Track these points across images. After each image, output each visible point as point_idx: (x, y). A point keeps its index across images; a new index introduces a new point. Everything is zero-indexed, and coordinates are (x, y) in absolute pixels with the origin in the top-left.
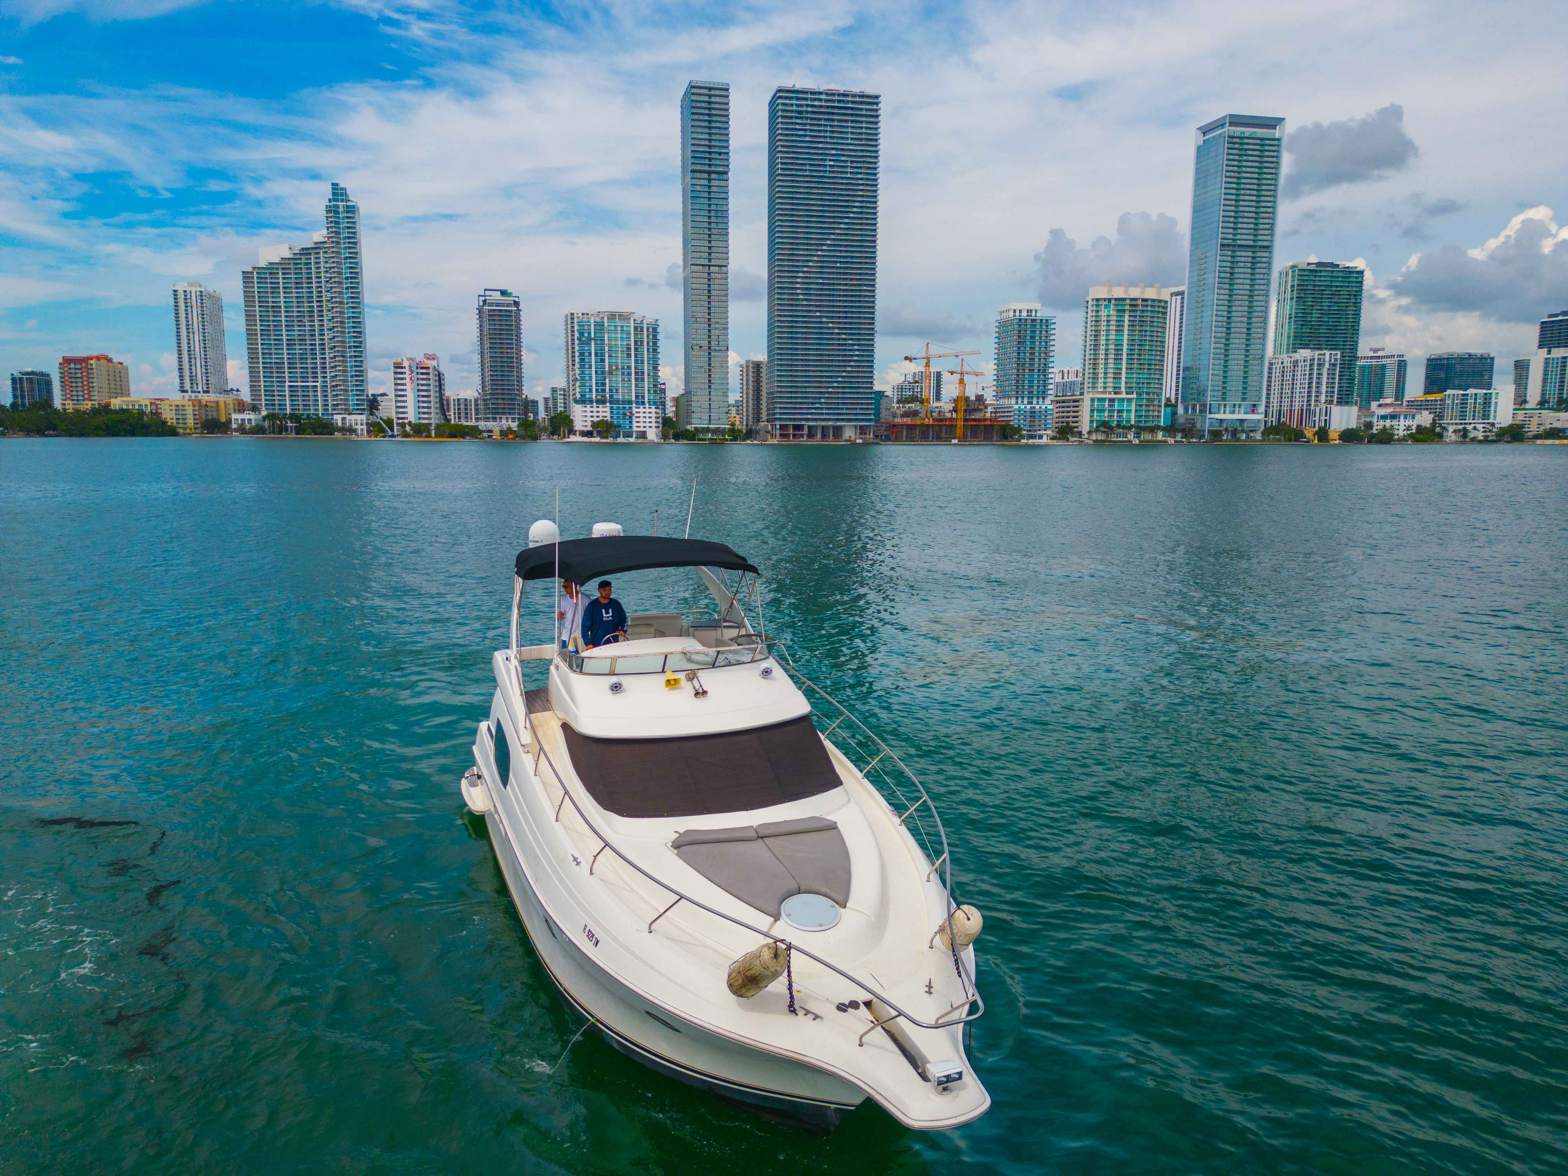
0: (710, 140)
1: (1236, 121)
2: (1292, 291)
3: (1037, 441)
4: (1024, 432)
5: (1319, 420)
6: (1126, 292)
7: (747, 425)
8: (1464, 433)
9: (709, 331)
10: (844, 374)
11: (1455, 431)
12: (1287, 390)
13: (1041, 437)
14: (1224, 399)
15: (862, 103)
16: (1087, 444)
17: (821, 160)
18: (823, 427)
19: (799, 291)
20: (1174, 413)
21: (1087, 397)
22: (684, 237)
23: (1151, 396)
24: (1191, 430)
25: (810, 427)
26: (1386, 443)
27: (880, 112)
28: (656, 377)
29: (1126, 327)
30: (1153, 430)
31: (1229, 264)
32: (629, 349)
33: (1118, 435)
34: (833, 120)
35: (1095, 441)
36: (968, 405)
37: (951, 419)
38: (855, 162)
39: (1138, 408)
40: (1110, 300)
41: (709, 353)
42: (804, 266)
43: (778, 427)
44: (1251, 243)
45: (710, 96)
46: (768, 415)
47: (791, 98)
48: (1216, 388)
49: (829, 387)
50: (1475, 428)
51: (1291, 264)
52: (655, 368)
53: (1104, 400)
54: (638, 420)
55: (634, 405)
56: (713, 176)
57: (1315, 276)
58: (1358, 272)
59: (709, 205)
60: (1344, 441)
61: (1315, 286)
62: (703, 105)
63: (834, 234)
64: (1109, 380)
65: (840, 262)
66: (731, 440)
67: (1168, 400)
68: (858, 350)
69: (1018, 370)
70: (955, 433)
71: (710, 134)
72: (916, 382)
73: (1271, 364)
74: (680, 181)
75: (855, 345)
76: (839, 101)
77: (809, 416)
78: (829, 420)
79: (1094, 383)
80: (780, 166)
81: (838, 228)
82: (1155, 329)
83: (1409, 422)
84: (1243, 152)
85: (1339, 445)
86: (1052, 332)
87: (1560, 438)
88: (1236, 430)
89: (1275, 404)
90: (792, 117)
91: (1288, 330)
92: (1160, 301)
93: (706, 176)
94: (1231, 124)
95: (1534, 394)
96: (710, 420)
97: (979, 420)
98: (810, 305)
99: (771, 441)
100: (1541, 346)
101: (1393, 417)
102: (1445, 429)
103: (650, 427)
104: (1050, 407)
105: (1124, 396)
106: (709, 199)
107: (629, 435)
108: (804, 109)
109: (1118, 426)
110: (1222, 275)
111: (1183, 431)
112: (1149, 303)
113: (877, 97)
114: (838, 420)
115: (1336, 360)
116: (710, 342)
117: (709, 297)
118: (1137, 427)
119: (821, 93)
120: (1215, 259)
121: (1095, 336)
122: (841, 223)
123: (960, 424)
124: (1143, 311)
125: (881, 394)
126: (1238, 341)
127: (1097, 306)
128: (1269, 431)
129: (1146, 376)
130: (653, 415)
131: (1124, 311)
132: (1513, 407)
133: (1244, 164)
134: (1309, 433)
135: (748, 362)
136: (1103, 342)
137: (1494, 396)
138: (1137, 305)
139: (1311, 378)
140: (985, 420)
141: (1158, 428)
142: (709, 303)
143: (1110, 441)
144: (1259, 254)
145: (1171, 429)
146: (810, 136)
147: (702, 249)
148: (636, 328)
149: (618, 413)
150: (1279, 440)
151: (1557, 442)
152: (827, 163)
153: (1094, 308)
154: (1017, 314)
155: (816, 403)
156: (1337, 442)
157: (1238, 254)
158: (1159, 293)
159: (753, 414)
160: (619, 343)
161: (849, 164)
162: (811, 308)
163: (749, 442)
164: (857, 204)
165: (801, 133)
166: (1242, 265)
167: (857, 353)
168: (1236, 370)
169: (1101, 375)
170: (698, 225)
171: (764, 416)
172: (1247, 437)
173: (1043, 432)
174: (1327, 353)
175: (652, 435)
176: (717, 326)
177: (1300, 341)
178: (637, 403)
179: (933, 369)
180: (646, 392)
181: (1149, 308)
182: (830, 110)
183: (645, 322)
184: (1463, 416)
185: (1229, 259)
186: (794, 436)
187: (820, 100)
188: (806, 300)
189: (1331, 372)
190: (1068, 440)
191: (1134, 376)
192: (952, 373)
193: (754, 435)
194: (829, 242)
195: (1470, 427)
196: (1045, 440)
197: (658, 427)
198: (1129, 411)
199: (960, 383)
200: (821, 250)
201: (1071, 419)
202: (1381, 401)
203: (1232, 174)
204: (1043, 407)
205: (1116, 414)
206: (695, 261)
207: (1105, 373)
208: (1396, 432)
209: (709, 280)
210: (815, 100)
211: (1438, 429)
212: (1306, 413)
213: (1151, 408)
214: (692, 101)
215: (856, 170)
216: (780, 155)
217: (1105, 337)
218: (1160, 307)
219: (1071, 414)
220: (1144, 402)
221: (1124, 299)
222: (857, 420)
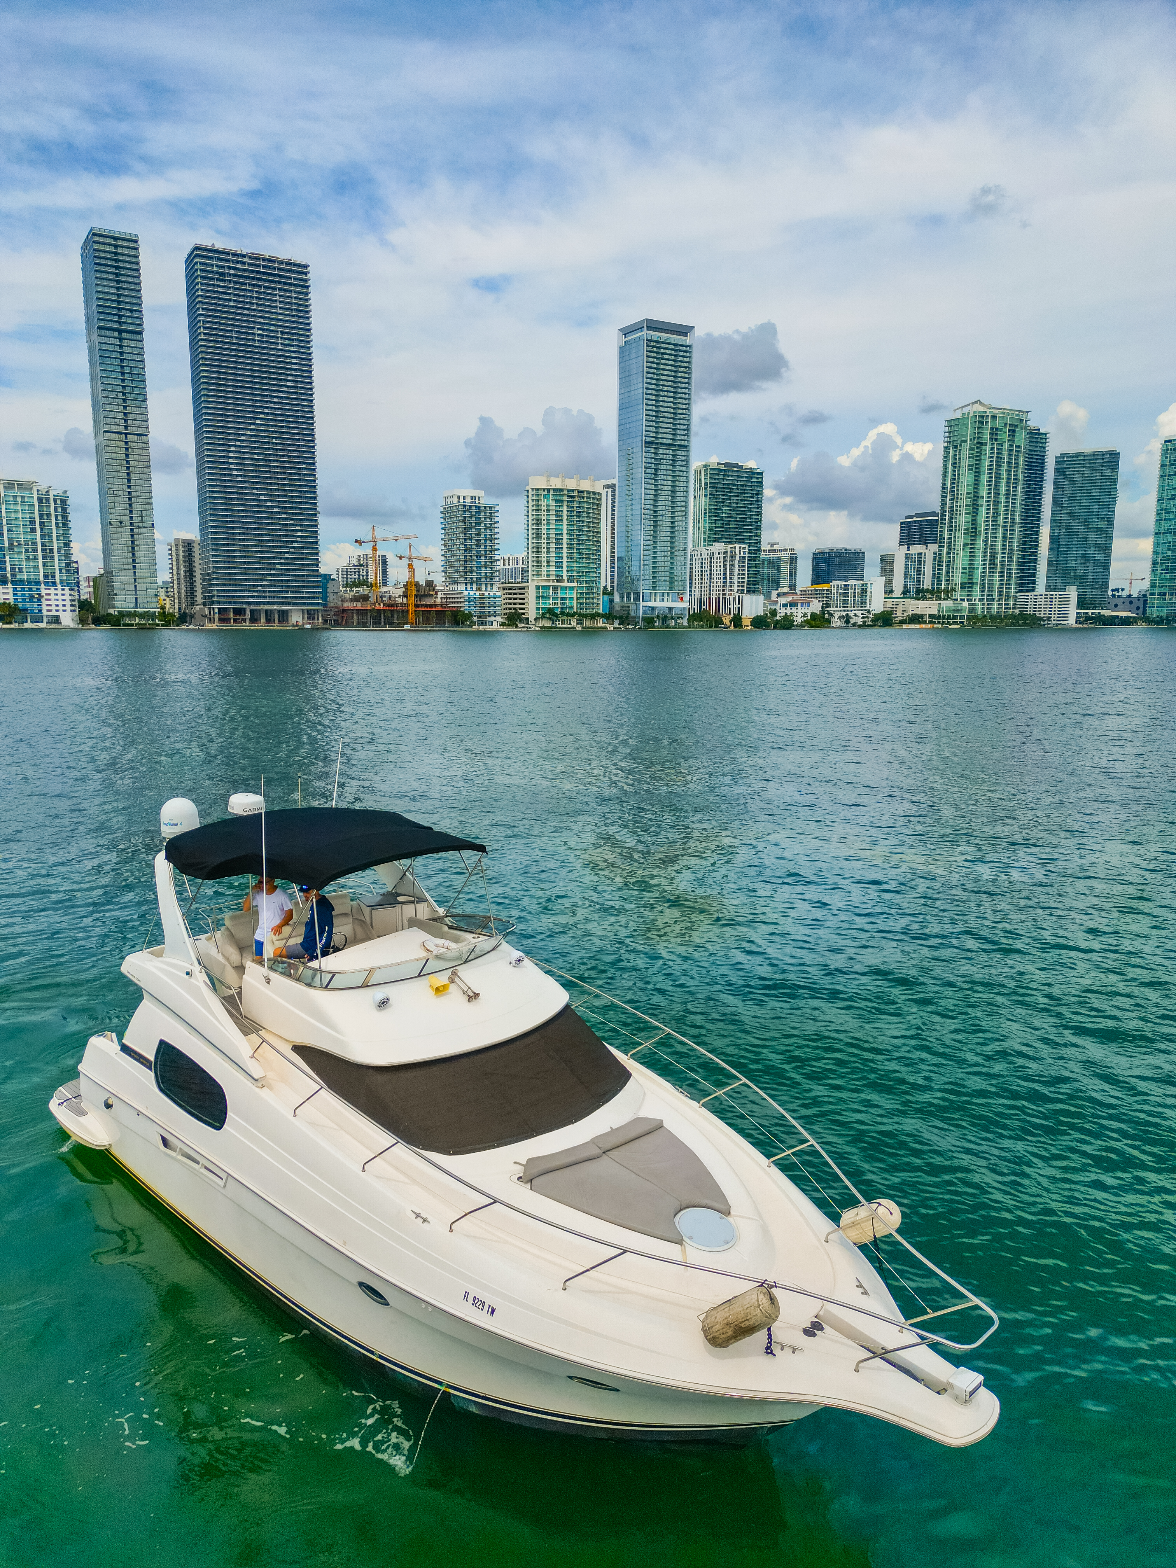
0: (118, 295)
1: (653, 325)
2: (706, 488)
3: (488, 627)
4: (475, 618)
5: (733, 607)
6: (563, 483)
7: (180, 609)
8: (847, 619)
9: (130, 505)
10: (287, 556)
11: (840, 618)
12: (706, 580)
13: (491, 623)
14: (654, 588)
15: (289, 271)
16: (535, 630)
17: (249, 327)
18: (266, 611)
19: (232, 466)
20: (611, 601)
21: (532, 585)
22: (93, 400)
23: (591, 585)
24: (627, 617)
25: (252, 611)
26: (788, 629)
27: (309, 283)
28: (68, 556)
29: (565, 518)
30: (593, 617)
31: (653, 461)
32: (33, 523)
33: (563, 622)
34: (260, 286)
35: (541, 628)
36: (418, 591)
37: (402, 604)
38: (286, 333)
39: (579, 595)
40: (548, 490)
41: (132, 530)
42: (236, 440)
43: (216, 610)
44: (671, 442)
45: (116, 246)
46: (204, 597)
47: (211, 258)
48: (647, 578)
49: (271, 569)
50: (855, 615)
51: (704, 463)
52: (67, 545)
53: (547, 588)
54: (48, 603)
55: (43, 586)
56: (124, 335)
57: (724, 476)
58: (758, 473)
59: (122, 367)
60: (755, 627)
61: (724, 484)
62: (109, 256)
63: (267, 408)
64: (551, 568)
65: (276, 438)
66: (163, 625)
67: (605, 588)
68: (301, 531)
69: (465, 556)
70: (407, 618)
71: (118, 289)
72: (361, 565)
73: (692, 555)
74: (85, 338)
75: (297, 525)
76: (264, 267)
77: (251, 600)
78: (273, 603)
79: (538, 571)
80: (202, 330)
81: (271, 402)
82: (591, 520)
83: (805, 610)
84: (660, 355)
85: (751, 630)
86: (496, 520)
87: (920, 623)
88: (666, 617)
89: (696, 593)
90: (213, 279)
91: (704, 524)
92: (595, 493)
93: (116, 334)
94: (649, 328)
95: (898, 586)
96: (136, 603)
97: (431, 606)
98: (245, 482)
99: (209, 626)
100: (901, 543)
101: (792, 605)
102: (832, 615)
103: (65, 611)
104: (499, 594)
105: (566, 584)
106: (122, 360)
107: (39, 619)
108: (226, 271)
109: (562, 613)
110: (648, 471)
111: (620, 618)
112: (585, 494)
113: (306, 266)
114: (283, 603)
115: (744, 553)
116: (131, 518)
117: (128, 468)
118: (580, 615)
119: (244, 256)
120: (641, 457)
121: (537, 524)
122: (275, 397)
123: (411, 609)
124: (580, 502)
125: (327, 578)
126: (664, 533)
127: (537, 495)
128: (693, 618)
129: (585, 565)
130: (68, 598)
131: (562, 501)
132: (883, 596)
133: (662, 367)
134: (726, 620)
135: (177, 540)
136: (544, 531)
137: (869, 586)
138: (573, 497)
139: (725, 570)
140: (436, 606)
141: (599, 615)
142: (128, 474)
143: (555, 628)
144: (678, 453)
145: (609, 617)
146: (235, 301)
147: (116, 415)
148: (40, 500)
149: (23, 595)
150: (702, 626)
151: (918, 626)
152: (255, 331)
153: (534, 498)
154: (461, 500)
155: (258, 586)
156: (749, 628)
157: (661, 451)
158: (593, 485)
159: (187, 596)
160: (20, 515)
161: (279, 335)
162: (246, 485)
163: (183, 627)
164: (290, 378)
165: (224, 296)
166: (664, 462)
167: (299, 534)
168: (663, 562)
169: (544, 564)
170: (110, 388)
171: (199, 598)
172: (676, 623)
173: (492, 618)
174: (738, 546)
175: (68, 619)
176: (139, 500)
177: (716, 534)
178: (46, 584)
179: (380, 553)
180: (57, 571)
181: (585, 500)
182: (255, 275)
183: (51, 493)
184: (845, 605)
185: (653, 456)
186: (235, 620)
187: (244, 263)
188: (241, 476)
189: (741, 564)
190: (517, 626)
191: (575, 565)
192: (401, 558)
193: (188, 619)
194: (262, 416)
195: (851, 614)
196: (495, 626)
197: (74, 611)
198: (571, 599)
199: (409, 568)
200: (254, 424)
201: (518, 606)
202: (780, 590)
203: (652, 376)
204: (492, 594)
205: (559, 602)
206: (108, 428)
207: (548, 562)
208: (795, 619)
209: (127, 449)
210: (238, 262)
211: (827, 616)
212: (721, 602)
213: (591, 596)
214: (95, 250)
215: (287, 342)
216: (202, 318)
217: (545, 527)
218: (594, 498)
219: (518, 601)
220: (585, 590)
221: (561, 490)
222: (304, 604)
